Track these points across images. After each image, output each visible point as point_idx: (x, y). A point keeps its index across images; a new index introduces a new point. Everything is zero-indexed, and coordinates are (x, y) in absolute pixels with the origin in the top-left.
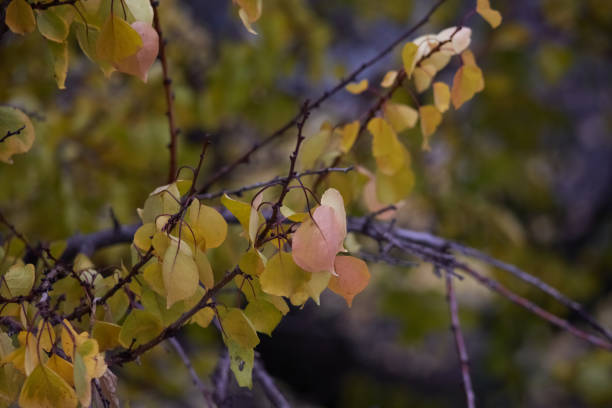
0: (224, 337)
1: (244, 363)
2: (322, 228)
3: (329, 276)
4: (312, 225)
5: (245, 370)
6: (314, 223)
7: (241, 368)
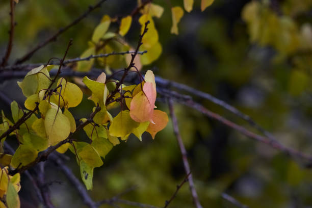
0: (77, 160)
1: (88, 175)
2: (148, 96)
3: (149, 123)
4: (142, 95)
5: (88, 178)
6: (144, 94)
7: (86, 178)
